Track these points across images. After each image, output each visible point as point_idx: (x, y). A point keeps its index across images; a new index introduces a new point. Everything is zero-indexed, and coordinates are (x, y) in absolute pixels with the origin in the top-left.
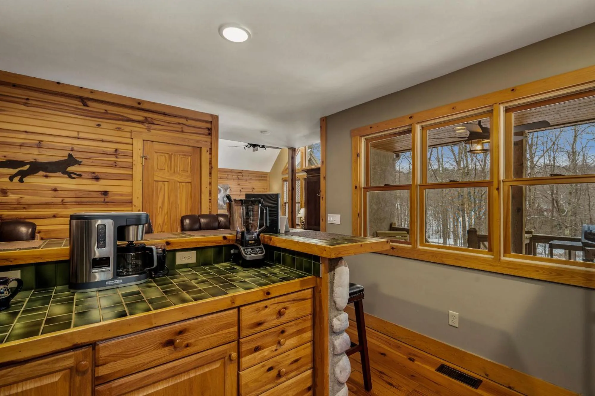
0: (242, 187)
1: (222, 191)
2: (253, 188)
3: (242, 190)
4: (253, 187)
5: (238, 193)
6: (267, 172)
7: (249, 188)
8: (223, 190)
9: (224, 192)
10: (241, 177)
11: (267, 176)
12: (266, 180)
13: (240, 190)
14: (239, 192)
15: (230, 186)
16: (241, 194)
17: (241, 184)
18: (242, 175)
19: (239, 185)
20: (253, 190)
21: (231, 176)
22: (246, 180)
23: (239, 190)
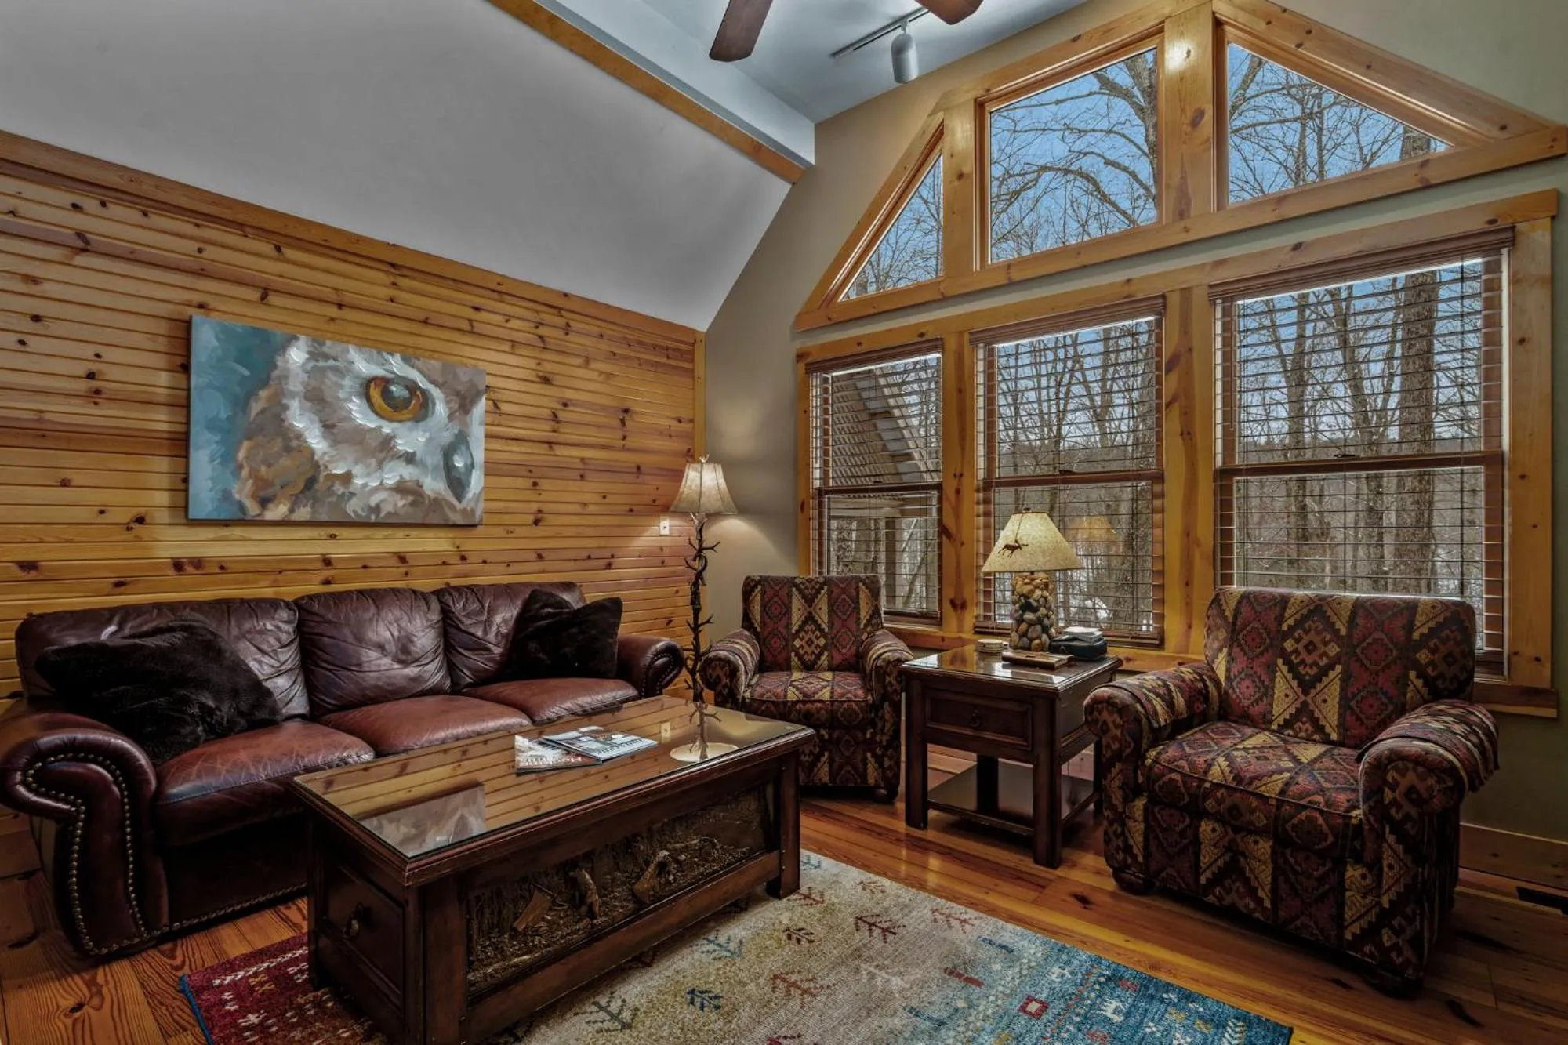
0: (569, 394)
1: (441, 409)
2: (626, 411)
3: (562, 415)
4: (626, 405)
5: (544, 430)
6: (693, 331)
7: (604, 408)
8: (447, 402)
9: (451, 417)
10: (560, 334)
11: (692, 353)
12: (690, 373)
13: (555, 415)
14: (548, 426)
15: (489, 381)
16: (562, 438)
17: (557, 380)
18: (561, 322)
19: (546, 380)
20: (623, 422)
21: (499, 319)
22: (587, 361)
23: (547, 413)
